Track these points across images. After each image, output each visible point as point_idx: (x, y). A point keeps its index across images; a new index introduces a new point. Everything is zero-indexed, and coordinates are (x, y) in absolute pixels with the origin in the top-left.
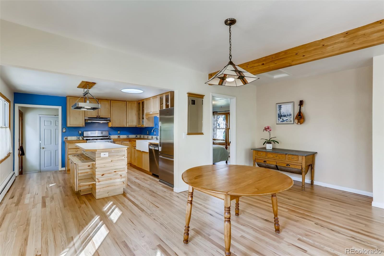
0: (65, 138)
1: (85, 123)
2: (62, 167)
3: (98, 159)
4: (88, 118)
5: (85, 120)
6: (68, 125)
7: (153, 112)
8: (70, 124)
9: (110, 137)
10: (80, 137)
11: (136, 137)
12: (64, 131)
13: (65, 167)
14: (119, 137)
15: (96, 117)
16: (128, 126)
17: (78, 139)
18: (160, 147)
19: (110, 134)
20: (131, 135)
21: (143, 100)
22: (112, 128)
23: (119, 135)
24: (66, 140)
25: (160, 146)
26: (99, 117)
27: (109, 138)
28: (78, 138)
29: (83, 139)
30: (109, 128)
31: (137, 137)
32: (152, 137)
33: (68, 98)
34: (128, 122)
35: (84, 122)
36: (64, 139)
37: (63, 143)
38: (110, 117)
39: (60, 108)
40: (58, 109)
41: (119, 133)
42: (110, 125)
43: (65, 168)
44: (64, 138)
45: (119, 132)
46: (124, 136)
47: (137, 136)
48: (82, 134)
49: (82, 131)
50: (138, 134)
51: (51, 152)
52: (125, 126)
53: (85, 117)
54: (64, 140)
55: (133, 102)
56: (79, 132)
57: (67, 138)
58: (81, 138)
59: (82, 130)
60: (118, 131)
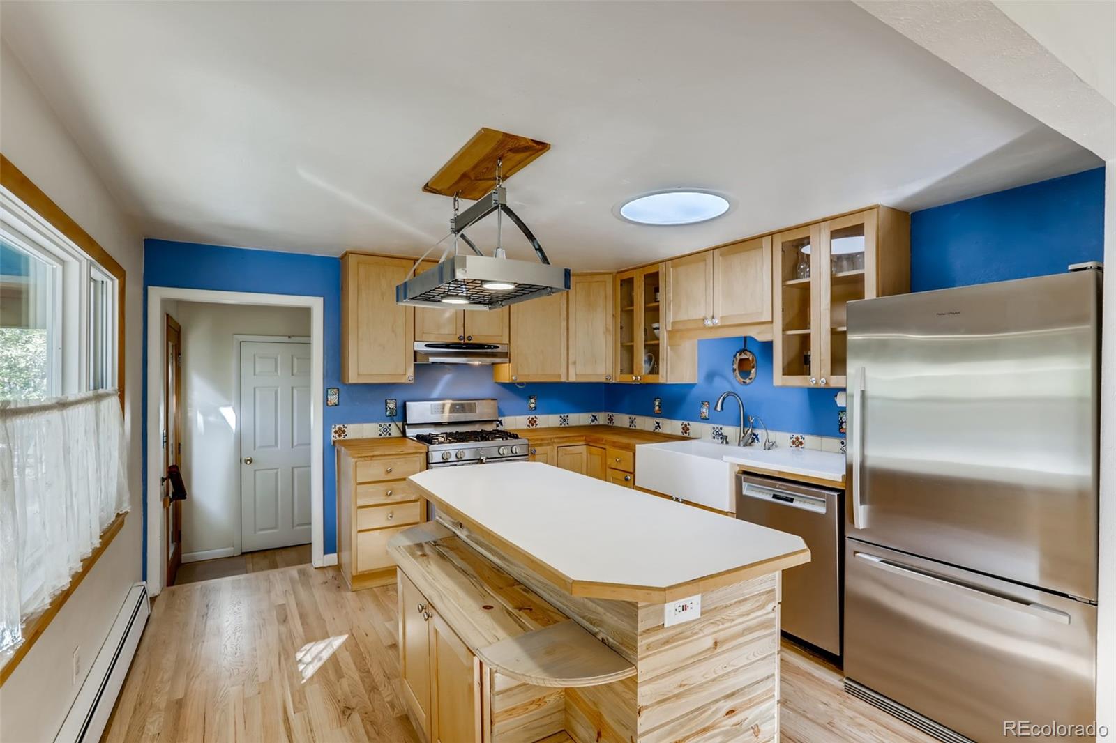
0: (336, 432)
1: (415, 364)
2: (326, 552)
3: (648, 648)
4: (426, 346)
5: (415, 352)
6: (353, 378)
7: (722, 318)
8: (358, 372)
9: (500, 422)
10: (393, 425)
11: (593, 421)
12: (333, 399)
13: (335, 552)
14: (533, 422)
15: (456, 341)
16: (573, 379)
17: (383, 436)
18: (862, 506)
19: (501, 414)
20: (577, 415)
21: (658, 263)
22: (511, 387)
23: (531, 417)
24: (342, 438)
25: (862, 502)
26: (467, 341)
27: (498, 426)
28: (385, 430)
29: (404, 432)
30: (499, 387)
31: (596, 423)
32: (686, 429)
33: (352, 260)
34: (575, 363)
35: (412, 363)
36: (333, 434)
37: (332, 450)
38: (508, 342)
39: (316, 304)
40: (307, 312)
41: (533, 405)
42: (506, 373)
43: (336, 555)
44: (333, 430)
45: (532, 402)
46: (551, 417)
47: (595, 418)
48: (400, 415)
49: (400, 403)
50: (600, 411)
51: (276, 474)
52: (563, 379)
53: (415, 340)
54: (333, 438)
55: (597, 278)
56: (386, 404)
57: (344, 432)
58: (395, 432)
59: (401, 396)
60: (531, 399)
